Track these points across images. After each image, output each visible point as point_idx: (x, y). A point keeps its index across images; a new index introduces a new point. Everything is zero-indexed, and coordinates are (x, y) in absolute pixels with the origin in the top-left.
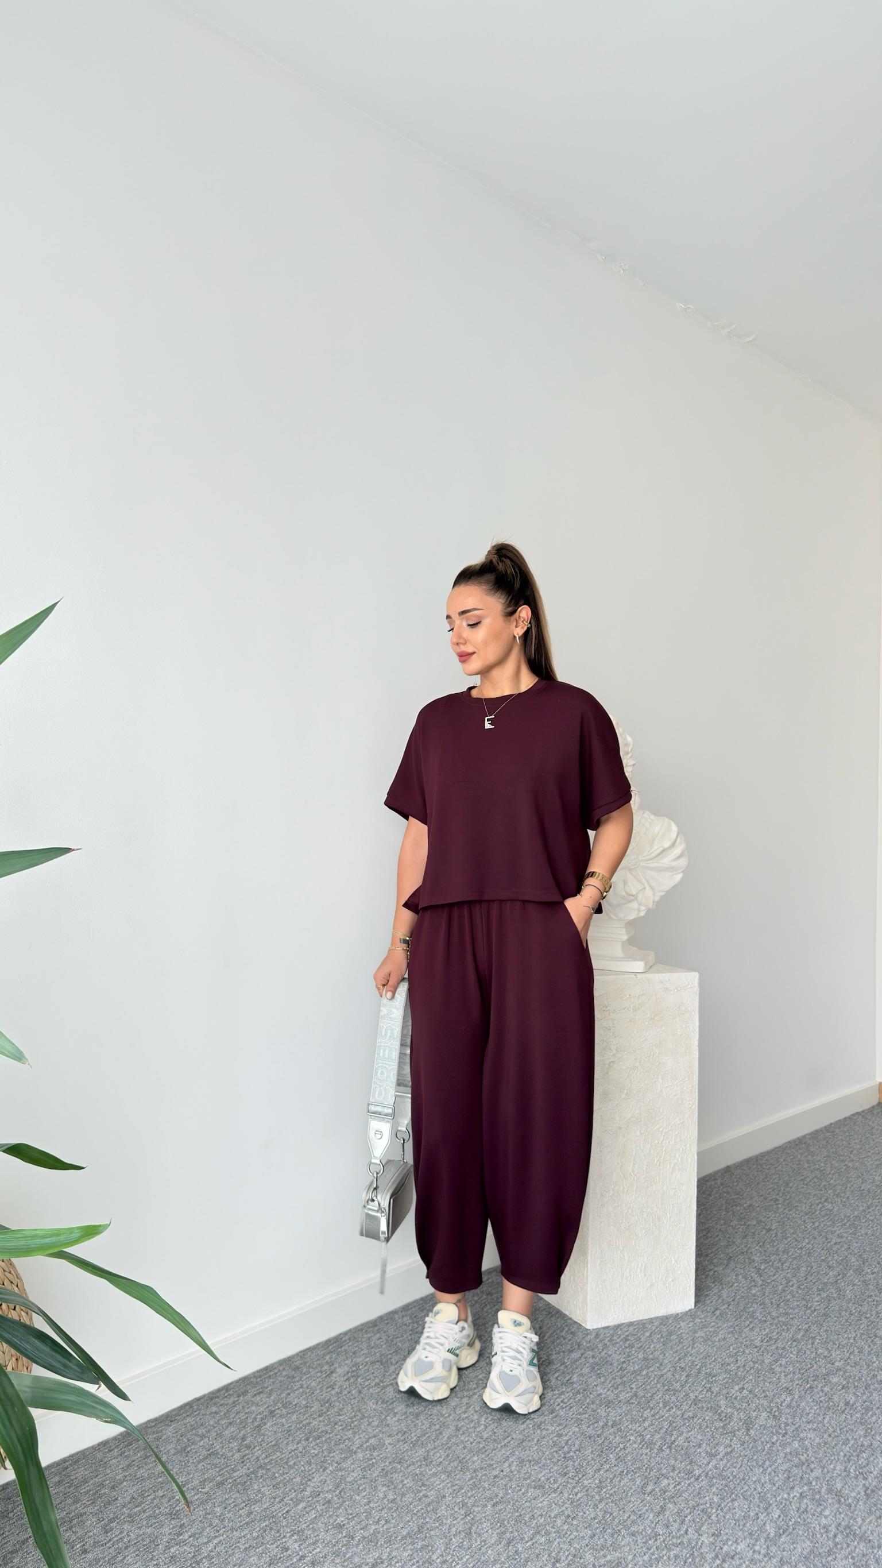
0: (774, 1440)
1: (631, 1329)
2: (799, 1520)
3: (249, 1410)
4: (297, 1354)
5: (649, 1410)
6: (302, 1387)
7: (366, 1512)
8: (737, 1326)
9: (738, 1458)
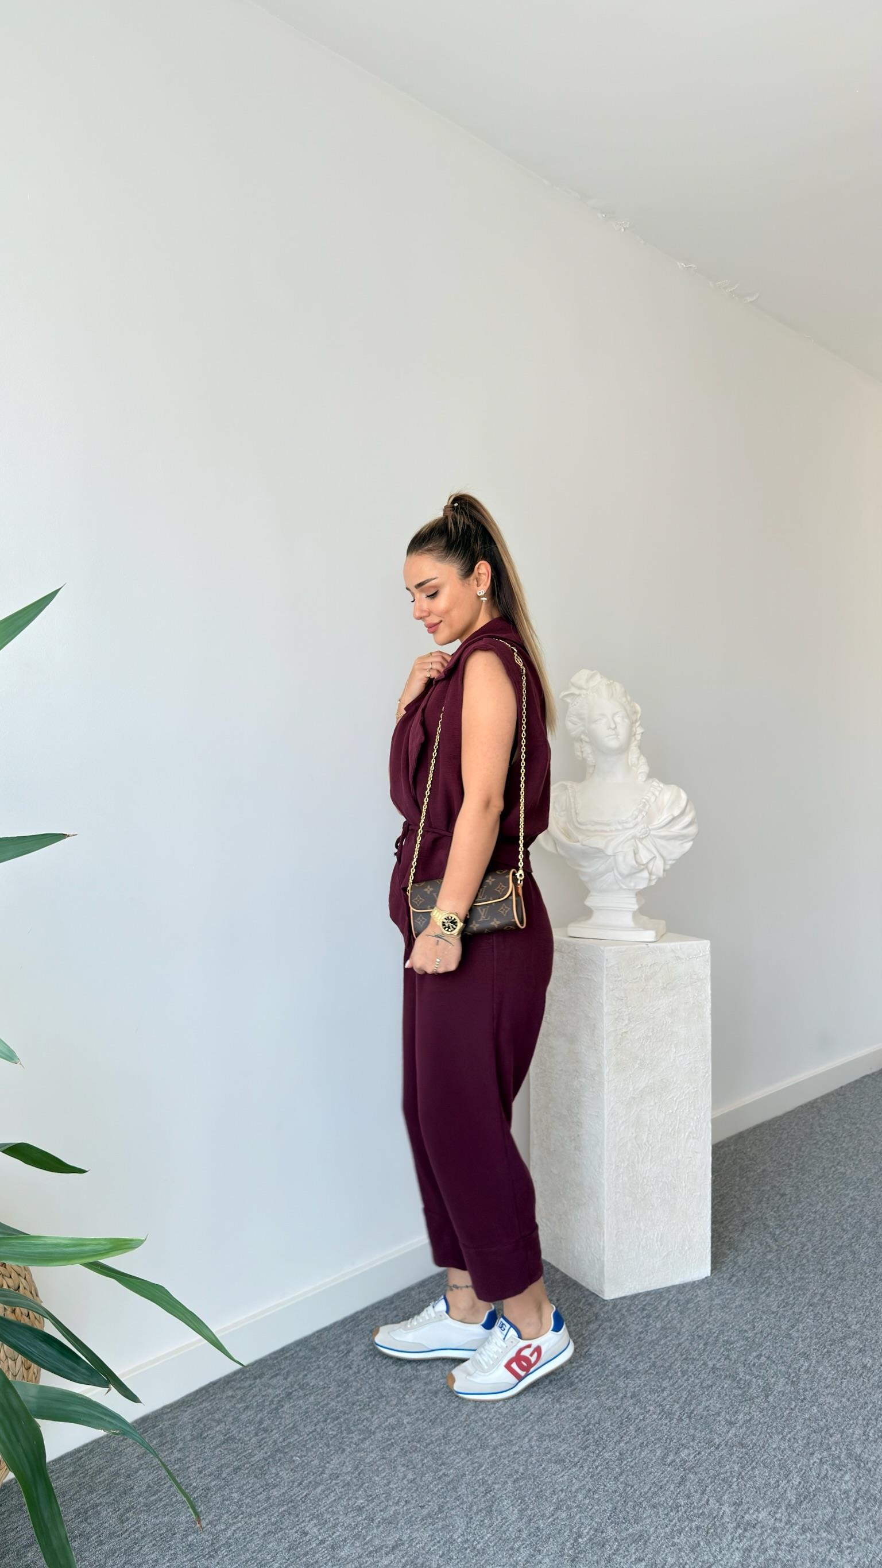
0: (793, 1406)
1: (648, 1298)
2: (819, 1486)
3: (265, 1393)
4: (314, 1334)
5: (668, 1380)
6: (319, 1368)
7: (386, 1493)
8: (753, 1292)
9: (757, 1425)
